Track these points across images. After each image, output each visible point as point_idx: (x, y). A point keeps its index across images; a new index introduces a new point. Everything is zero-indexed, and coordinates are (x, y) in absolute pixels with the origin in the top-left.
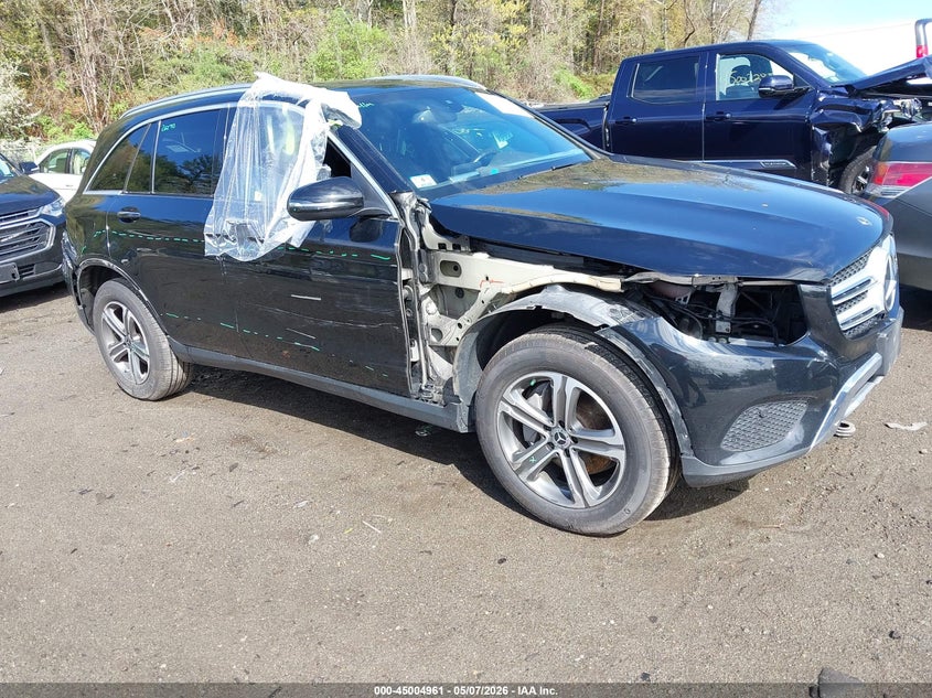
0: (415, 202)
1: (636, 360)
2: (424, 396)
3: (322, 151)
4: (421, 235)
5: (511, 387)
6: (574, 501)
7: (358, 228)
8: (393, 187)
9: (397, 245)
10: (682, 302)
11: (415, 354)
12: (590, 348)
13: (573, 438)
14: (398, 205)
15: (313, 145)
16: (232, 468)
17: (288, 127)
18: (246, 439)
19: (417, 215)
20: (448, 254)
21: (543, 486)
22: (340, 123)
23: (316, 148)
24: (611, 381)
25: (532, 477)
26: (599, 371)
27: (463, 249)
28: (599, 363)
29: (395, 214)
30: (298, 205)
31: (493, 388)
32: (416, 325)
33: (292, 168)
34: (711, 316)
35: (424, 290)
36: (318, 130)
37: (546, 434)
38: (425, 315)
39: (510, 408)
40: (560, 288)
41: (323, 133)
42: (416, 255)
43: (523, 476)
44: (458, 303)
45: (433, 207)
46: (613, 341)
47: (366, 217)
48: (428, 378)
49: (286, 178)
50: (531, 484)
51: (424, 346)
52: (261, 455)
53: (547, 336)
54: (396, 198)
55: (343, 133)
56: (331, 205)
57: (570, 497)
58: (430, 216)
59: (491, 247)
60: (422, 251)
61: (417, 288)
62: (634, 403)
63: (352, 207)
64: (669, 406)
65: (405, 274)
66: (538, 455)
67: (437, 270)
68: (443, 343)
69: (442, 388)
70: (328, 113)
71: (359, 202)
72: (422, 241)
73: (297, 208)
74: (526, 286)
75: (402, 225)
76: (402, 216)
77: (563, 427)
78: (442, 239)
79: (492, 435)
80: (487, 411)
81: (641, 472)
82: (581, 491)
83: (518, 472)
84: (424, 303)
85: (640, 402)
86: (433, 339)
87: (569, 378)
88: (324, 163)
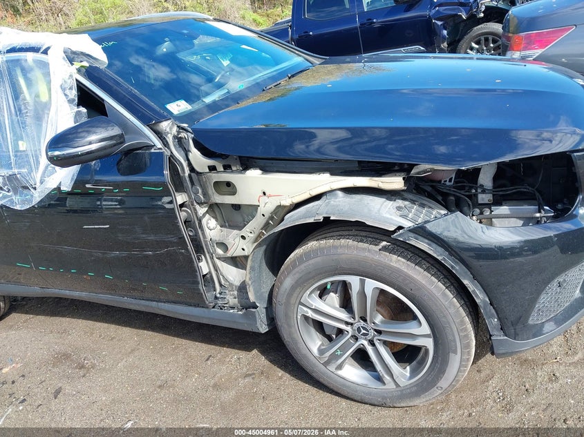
0: (175, 129)
1: (439, 258)
2: (220, 302)
3: (73, 94)
4: (188, 160)
5: (308, 292)
6: (384, 383)
7: (124, 163)
8: (151, 119)
9: (167, 172)
10: (448, 183)
11: (204, 267)
12: (384, 249)
13: (376, 330)
14: (160, 135)
15: (64, 90)
16: (57, 393)
17: (37, 74)
18: (66, 356)
19: (180, 142)
20: (219, 174)
21: (352, 373)
22: (86, 64)
23: (68, 92)
24: (413, 278)
25: (340, 367)
26: (399, 271)
27: (234, 168)
28: (397, 262)
29: (159, 144)
30: (57, 153)
31: (290, 295)
32: (200, 241)
33: (48, 114)
34: (474, 191)
35: (201, 210)
36: (64, 75)
37: (348, 328)
38: (207, 231)
39: (309, 311)
40: (340, 193)
41: (71, 76)
42: (188, 179)
43: (332, 368)
44: (237, 217)
45: (195, 131)
46: (413, 243)
47: (130, 152)
48: (221, 285)
49: (44, 125)
50: (340, 373)
51: (212, 258)
52: (82, 373)
53: (337, 242)
54: (155, 128)
55: (91, 73)
56: (94, 147)
57: (379, 379)
58: (194, 140)
59: (262, 163)
60: (192, 174)
61: (195, 209)
62: (438, 295)
63: (115, 145)
64: (477, 296)
65: (181, 198)
66: (344, 349)
67: (211, 191)
68: (229, 254)
69: (236, 293)
70: (71, 56)
71: (120, 139)
72: (190, 164)
73: (57, 156)
74: (306, 196)
75: (167, 153)
76: (166, 144)
77: (365, 320)
78: (211, 162)
79: (295, 336)
80: (287, 316)
81: (452, 355)
82: (391, 375)
83: (326, 364)
84: (204, 221)
85: (444, 294)
86: (220, 251)
87: (367, 280)
88: (78, 105)
